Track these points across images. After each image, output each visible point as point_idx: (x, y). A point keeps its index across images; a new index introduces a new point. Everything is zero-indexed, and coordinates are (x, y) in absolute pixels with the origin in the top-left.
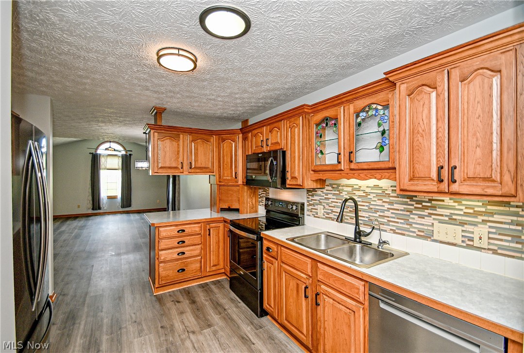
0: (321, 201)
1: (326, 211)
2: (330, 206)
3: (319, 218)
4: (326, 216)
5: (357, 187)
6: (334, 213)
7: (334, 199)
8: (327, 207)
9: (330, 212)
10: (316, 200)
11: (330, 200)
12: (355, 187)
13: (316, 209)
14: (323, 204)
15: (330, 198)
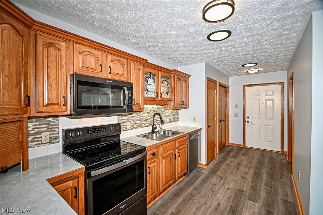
0: (128, 119)
1: (131, 124)
2: (134, 121)
3: (127, 130)
4: (132, 127)
5: (147, 108)
6: (136, 125)
7: (136, 116)
8: (132, 122)
9: (134, 124)
10: (125, 119)
11: (134, 117)
12: (146, 109)
13: (125, 125)
14: (130, 121)
15: (134, 116)
